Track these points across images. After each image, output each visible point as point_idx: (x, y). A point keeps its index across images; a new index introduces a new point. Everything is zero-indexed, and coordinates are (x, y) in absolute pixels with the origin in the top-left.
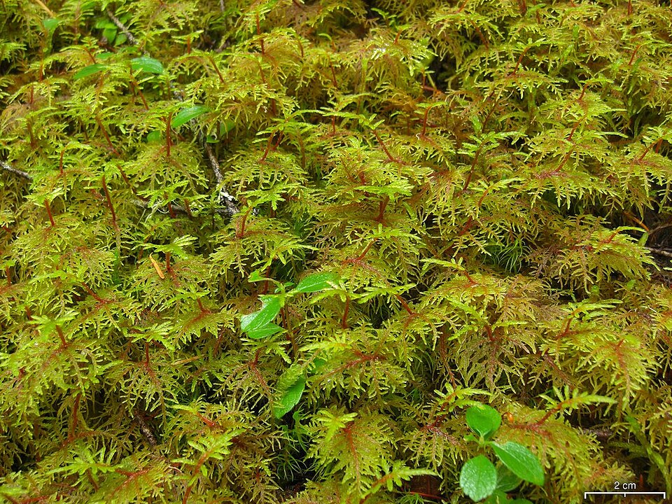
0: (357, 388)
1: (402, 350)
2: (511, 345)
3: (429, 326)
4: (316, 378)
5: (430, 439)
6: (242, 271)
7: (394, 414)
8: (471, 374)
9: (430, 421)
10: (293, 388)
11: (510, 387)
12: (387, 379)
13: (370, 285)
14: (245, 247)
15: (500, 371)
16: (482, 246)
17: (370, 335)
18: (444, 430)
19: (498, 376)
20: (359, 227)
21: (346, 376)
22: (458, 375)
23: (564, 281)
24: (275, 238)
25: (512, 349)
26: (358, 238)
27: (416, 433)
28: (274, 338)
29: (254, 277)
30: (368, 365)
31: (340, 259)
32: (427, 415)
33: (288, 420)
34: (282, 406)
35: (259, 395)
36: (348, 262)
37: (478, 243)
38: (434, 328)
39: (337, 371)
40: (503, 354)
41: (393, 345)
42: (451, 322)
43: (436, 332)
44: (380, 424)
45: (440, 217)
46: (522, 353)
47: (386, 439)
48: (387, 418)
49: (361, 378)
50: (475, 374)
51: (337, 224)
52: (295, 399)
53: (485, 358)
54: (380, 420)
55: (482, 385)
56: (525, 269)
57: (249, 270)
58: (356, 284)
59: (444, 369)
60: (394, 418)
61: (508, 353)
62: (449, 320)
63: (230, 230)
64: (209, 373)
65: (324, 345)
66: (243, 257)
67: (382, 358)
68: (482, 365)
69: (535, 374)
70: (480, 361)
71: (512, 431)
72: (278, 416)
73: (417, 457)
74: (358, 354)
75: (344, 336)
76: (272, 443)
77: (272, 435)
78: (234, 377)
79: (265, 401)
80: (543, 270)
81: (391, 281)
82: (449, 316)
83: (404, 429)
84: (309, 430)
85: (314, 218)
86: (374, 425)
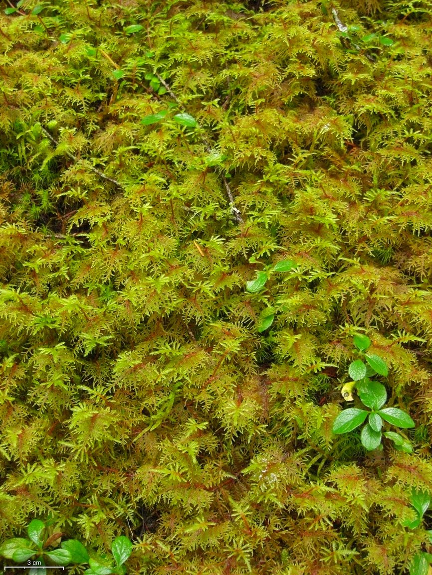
0: (303, 322)
1: (326, 305)
2: (379, 305)
3: (340, 294)
4: (283, 316)
5: (334, 348)
6: (245, 256)
7: (318, 334)
8: (358, 318)
9: (335, 340)
10: (268, 318)
11: (376, 327)
12: (317, 319)
13: (312, 270)
14: (247, 243)
15: (373, 319)
17: (310, 296)
18: (342, 345)
19: (371, 321)
20: (308, 236)
21: (297, 316)
22: (351, 318)
23: (411, 271)
24: (264, 240)
25: (379, 308)
26: (306, 242)
27: (327, 345)
28: (261, 293)
29: (252, 260)
30: (308, 311)
31: (296, 252)
32: (334, 336)
33: (265, 334)
34: (262, 326)
35: (251, 320)
36: (299, 254)
37: (369, 249)
38: (342, 295)
39: (293, 314)
40: (375, 310)
41: (321, 302)
42: (351, 292)
43: (343, 297)
44: (311, 340)
45: (350, 232)
46: (384, 309)
47: (314, 347)
48: (314, 337)
49: (305, 317)
50: (360, 319)
51: (295, 232)
52: (269, 323)
53: (366, 311)
54: (311, 338)
55: (362, 325)
56: (391, 263)
57: (249, 255)
58: (304, 268)
59: (344, 313)
60: (317, 336)
61: (378, 310)
62: (350, 291)
63: (237, 231)
64: (226, 307)
65: (289, 301)
66: (246, 248)
67: (315, 308)
68: (364, 314)
69: (390, 321)
70: (363, 312)
71: (375, 349)
72: (260, 331)
73: (328, 357)
74: (304, 306)
75: (298, 296)
76: (257, 344)
77: (256, 341)
78: (238, 309)
79: (253, 323)
80: (401, 265)
81: (322, 268)
82: (350, 288)
83: (321, 342)
84: (275, 340)
85: (282, 226)
86: (308, 340)
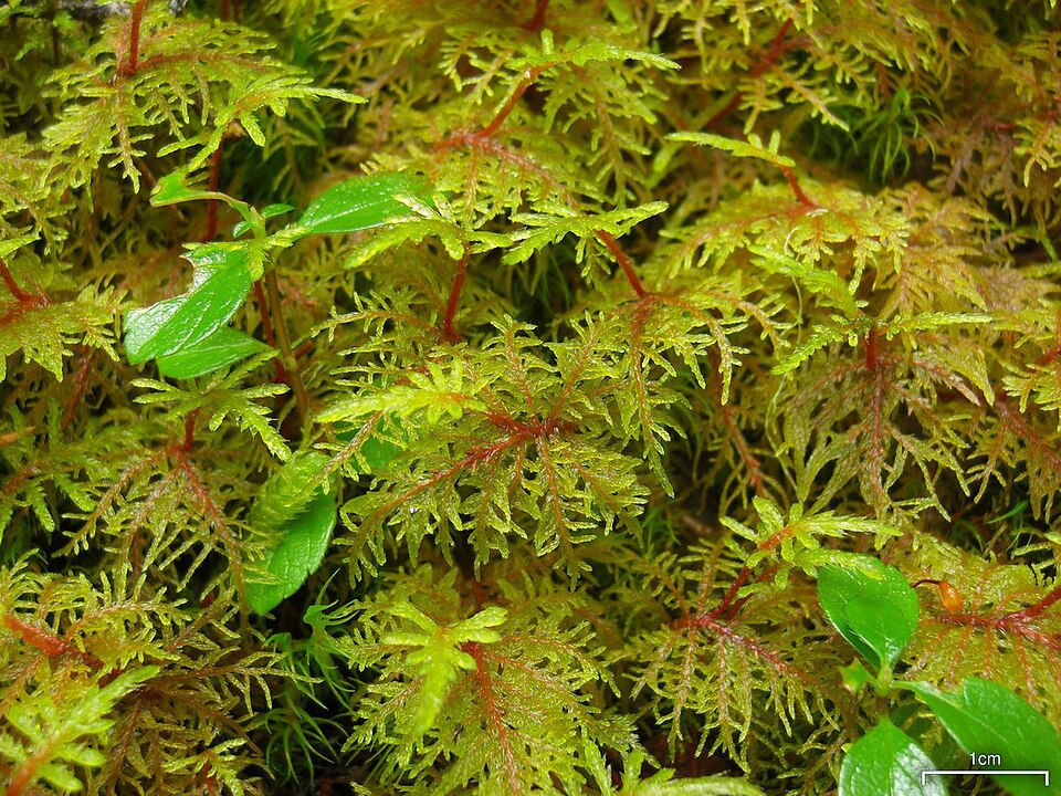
0: (504, 529)
1: (631, 404)
2: (921, 381)
3: (706, 330)
4: (372, 501)
5: (706, 659)
6: (132, 173)
7: (600, 582)
8: (816, 464)
9: (704, 603)
10: (302, 520)
11: (932, 501)
12: (588, 496)
13: (526, 207)
14: (140, 101)
15: (901, 459)
16: (820, 104)
17: (533, 361)
18: (747, 632)
19: (896, 471)
20: (483, 42)
21: (466, 492)
22: (770, 466)
23: (1019, 204)
24: (232, 72)
25: (923, 394)
26: (478, 72)
27: (664, 641)
28: (236, 377)
29: (170, 191)
30: (532, 455)
31: (428, 136)
32: (692, 585)
33: (289, 617)
34: (271, 580)
35: (198, 547)
36: (451, 144)
37: (811, 97)
38: (720, 336)
39: (439, 482)
40: (903, 407)
41: (604, 391)
42: (764, 318)
43: (726, 349)
44: (567, 625)
45: (702, 25)
46: (948, 396)
47: (589, 674)
48: (580, 601)
49: (512, 497)
50: (829, 468)
51: (413, 40)
52: (308, 556)
53: (854, 418)
54: (565, 612)
55: (850, 500)
56: (920, 170)
57: (153, 168)
58: (482, 207)
59: (729, 446)
60: (594, 593)
61: (918, 404)
62: (758, 311)
63: (100, 58)
64: (49, 486)
65: (395, 401)
66: (133, 131)
67: (571, 430)
68: (848, 438)
69: (984, 460)
70: (842, 426)
72: (262, 606)
73: (676, 714)
74: (499, 422)
75: (458, 366)
76: (245, 689)
77: (245, 666)
78: (124, 493)
79: (216, 562)
80: (964, 175)
81: (586, 199)
82: (753, 298)
83: (626, 626)
84: (357, 653)
85: (345, 29)
86: (549, 627)
